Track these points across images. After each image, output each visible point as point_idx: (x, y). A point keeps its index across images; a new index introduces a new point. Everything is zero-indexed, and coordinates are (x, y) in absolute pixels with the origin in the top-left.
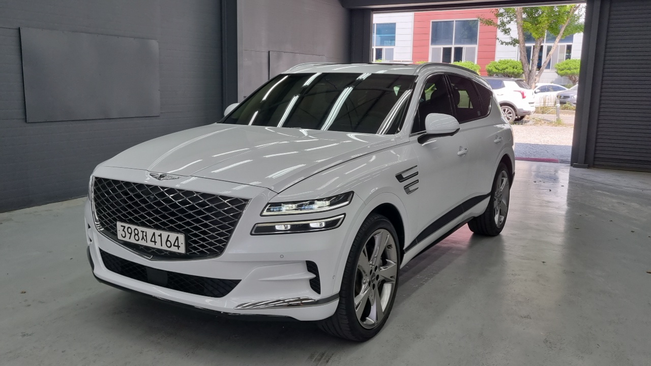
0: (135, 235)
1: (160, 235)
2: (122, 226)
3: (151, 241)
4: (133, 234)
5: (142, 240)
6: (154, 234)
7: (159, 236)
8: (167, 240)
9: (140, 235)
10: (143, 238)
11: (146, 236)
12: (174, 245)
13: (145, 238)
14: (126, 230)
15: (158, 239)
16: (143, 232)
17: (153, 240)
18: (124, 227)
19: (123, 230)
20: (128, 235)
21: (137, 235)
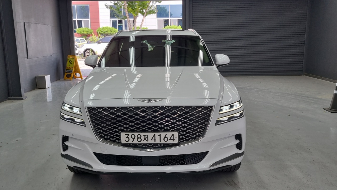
0: (138, 138)
1: (160, 135)
2: (125, 135)
3: (152, 140)
4: (136, 138)
5: (144, 140)
6: (154, 135)
7: (158, 136)
8: (165, 137)
9: (143, 138)
10: (145, 139)
11: (148, 138)
12: (170, 139)
13: (147, 139)
14: (129, 137)
15: (157, 138)
16: (145, 136)
17: (154, 139)
18: (128, 135)
19: (127, 137)
20: (131, 140)
21: (140, 138)
